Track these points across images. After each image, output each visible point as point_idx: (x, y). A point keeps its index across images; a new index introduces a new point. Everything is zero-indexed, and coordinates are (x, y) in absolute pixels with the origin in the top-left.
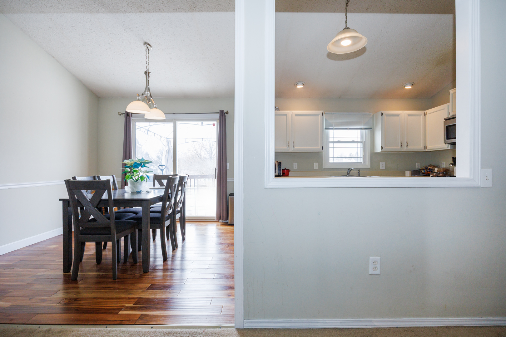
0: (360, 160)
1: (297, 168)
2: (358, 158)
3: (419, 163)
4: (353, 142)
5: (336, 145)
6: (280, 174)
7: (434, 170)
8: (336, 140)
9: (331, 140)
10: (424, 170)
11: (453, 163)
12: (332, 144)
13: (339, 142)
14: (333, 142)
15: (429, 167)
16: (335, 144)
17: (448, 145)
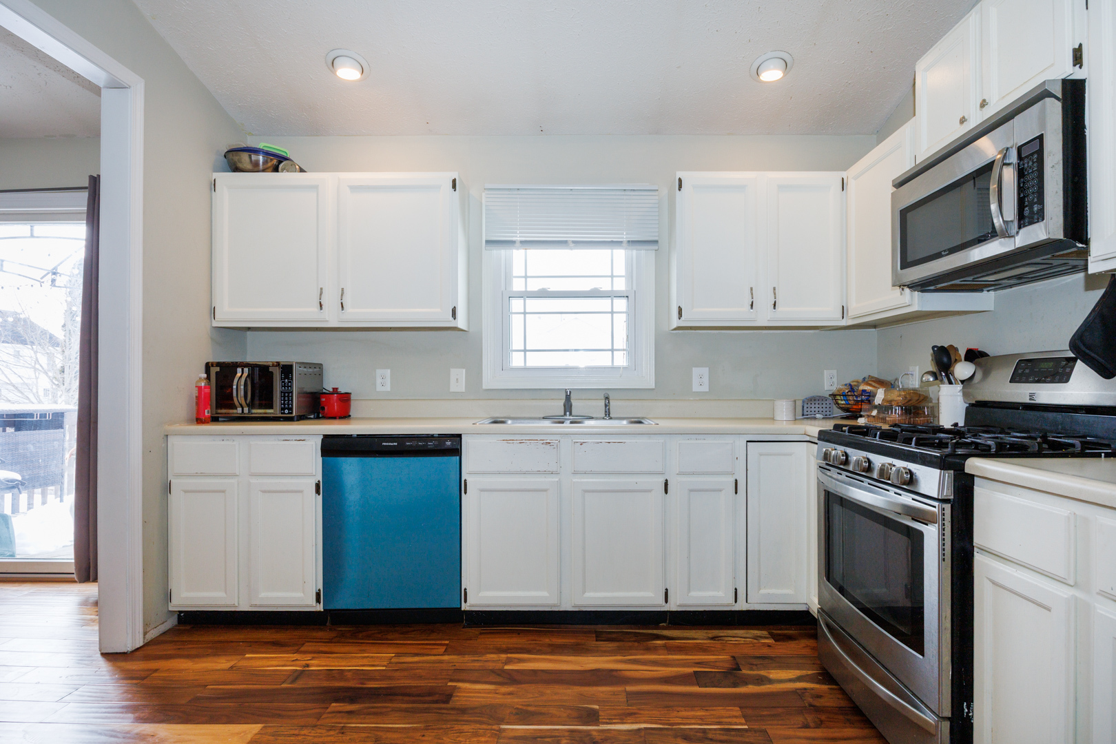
0: (621, 360)
1: (388, 388)
2: (612, 350)
3: (834, 372)
4: (595, 294)
5: (533, 304)
6: (286, 411)
7: (874, 396)
8: (534, 286)
9: (518, 285)
10: (844, 395)
11: (935, 370)
12: (521, 301)
13: (544, 294)
14: (526, 295)
15: (862, 387)
16: (529, 301)
17: (912, 296)
